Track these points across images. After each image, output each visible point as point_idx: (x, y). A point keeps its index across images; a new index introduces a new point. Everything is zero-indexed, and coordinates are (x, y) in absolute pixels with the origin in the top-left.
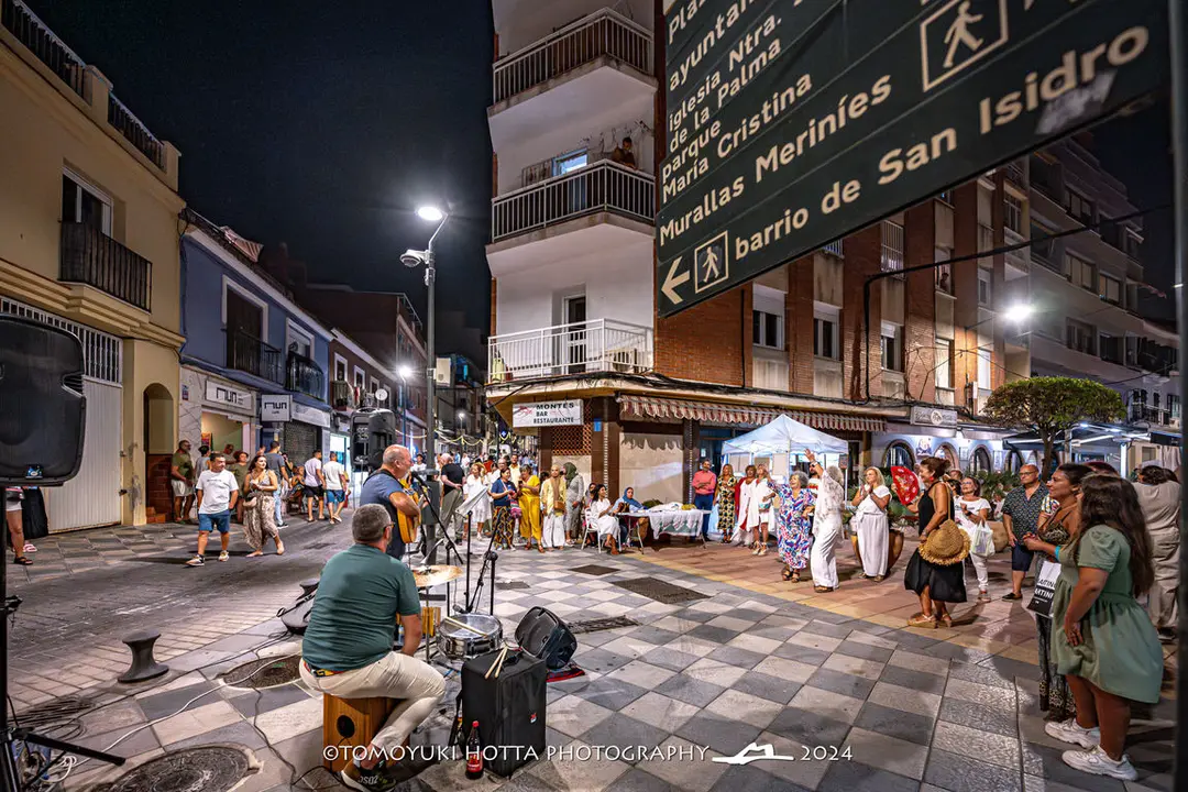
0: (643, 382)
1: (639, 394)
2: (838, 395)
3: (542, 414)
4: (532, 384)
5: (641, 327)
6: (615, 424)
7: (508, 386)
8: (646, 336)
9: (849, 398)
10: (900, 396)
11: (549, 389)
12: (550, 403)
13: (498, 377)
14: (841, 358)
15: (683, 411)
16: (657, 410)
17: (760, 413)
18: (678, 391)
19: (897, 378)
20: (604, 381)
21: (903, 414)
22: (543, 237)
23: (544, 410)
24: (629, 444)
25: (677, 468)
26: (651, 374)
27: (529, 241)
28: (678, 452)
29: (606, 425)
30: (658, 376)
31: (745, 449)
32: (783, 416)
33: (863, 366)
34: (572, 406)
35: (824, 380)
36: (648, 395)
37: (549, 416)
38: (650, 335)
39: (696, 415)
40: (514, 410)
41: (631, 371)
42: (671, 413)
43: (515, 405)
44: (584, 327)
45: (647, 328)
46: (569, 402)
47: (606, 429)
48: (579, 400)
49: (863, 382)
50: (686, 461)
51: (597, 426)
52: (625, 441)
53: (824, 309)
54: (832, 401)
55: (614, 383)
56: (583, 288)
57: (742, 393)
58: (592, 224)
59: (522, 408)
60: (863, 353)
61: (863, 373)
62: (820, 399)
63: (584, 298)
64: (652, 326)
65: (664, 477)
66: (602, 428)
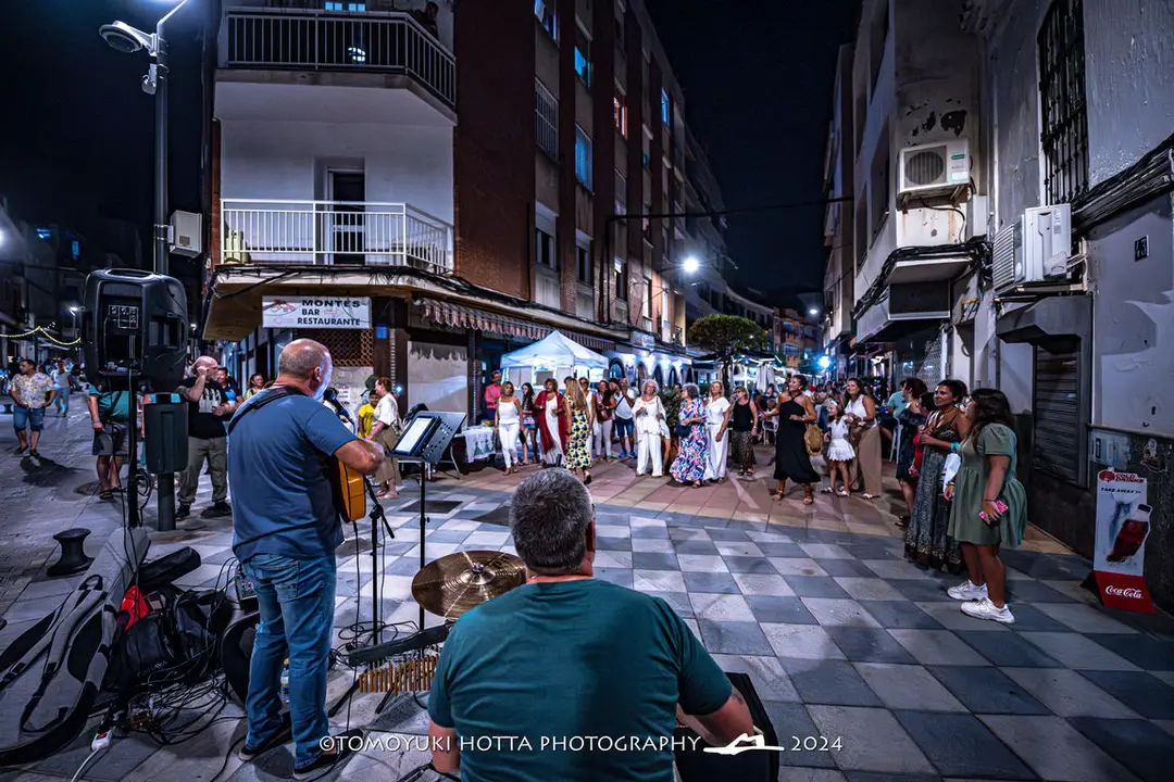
0: (445, 284)
1: (439, 297)
2: (591, 318)
3: (311, 312)
4: (301, 271)
5: (442, 222)
6: (402, 330)
7: (259, 271)
8: (445, 232)
9: (597, 319)
10: (625, 322)
11: (327, 281)
12: (323, 299)
13: (237, 257)
14: (592, 284)
15: (479, 323)
16: (455, 319)
17: (540, 328)
18: (478, 299)
19: (623, 306)
20: (407, 278)
21: (626, 336)
22: (315, 82)
23: (314, 307)
24: (416, 354)
25: (462, 382)
26: (452, 277)
27: (292, 81)
28: (462, 364)
29: (393, 331)
30: (459, 279)
31: (527, 363)
32: (556, 333)
33: (605, 294)
34: (356, 304)
35: (583, 300)
36: (450, 300)
37: (322, 315)
38: (450, 233)
39: (490, 326)
40: (265, 304)
41: (431, 271)
42: (468, 322)
43: (264, 298)
44: (362, 208)
45: (448, 225)
46: (352, 299)
47: (392, 336)
48: (367, 299)
49: (605, 307)
50: (470, 376)
51: (382, 332)
52: (413, 351)
53: (582, 237)
54: (588, 322)
55: (417, 281)
56: (362, 164)
57: (528, 307)
58: (390, 86)
59: (278, 302)
60: (605, 281)
61: (606, 299)
62: (579, 319)
63: (362, 176)
64: (452, 223)
65: (451, 391)
66: (388, 335)
